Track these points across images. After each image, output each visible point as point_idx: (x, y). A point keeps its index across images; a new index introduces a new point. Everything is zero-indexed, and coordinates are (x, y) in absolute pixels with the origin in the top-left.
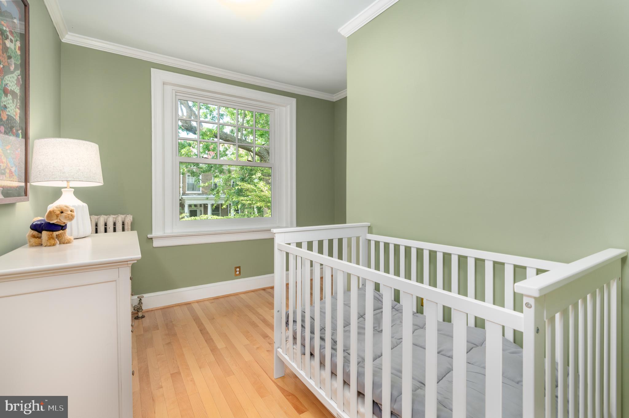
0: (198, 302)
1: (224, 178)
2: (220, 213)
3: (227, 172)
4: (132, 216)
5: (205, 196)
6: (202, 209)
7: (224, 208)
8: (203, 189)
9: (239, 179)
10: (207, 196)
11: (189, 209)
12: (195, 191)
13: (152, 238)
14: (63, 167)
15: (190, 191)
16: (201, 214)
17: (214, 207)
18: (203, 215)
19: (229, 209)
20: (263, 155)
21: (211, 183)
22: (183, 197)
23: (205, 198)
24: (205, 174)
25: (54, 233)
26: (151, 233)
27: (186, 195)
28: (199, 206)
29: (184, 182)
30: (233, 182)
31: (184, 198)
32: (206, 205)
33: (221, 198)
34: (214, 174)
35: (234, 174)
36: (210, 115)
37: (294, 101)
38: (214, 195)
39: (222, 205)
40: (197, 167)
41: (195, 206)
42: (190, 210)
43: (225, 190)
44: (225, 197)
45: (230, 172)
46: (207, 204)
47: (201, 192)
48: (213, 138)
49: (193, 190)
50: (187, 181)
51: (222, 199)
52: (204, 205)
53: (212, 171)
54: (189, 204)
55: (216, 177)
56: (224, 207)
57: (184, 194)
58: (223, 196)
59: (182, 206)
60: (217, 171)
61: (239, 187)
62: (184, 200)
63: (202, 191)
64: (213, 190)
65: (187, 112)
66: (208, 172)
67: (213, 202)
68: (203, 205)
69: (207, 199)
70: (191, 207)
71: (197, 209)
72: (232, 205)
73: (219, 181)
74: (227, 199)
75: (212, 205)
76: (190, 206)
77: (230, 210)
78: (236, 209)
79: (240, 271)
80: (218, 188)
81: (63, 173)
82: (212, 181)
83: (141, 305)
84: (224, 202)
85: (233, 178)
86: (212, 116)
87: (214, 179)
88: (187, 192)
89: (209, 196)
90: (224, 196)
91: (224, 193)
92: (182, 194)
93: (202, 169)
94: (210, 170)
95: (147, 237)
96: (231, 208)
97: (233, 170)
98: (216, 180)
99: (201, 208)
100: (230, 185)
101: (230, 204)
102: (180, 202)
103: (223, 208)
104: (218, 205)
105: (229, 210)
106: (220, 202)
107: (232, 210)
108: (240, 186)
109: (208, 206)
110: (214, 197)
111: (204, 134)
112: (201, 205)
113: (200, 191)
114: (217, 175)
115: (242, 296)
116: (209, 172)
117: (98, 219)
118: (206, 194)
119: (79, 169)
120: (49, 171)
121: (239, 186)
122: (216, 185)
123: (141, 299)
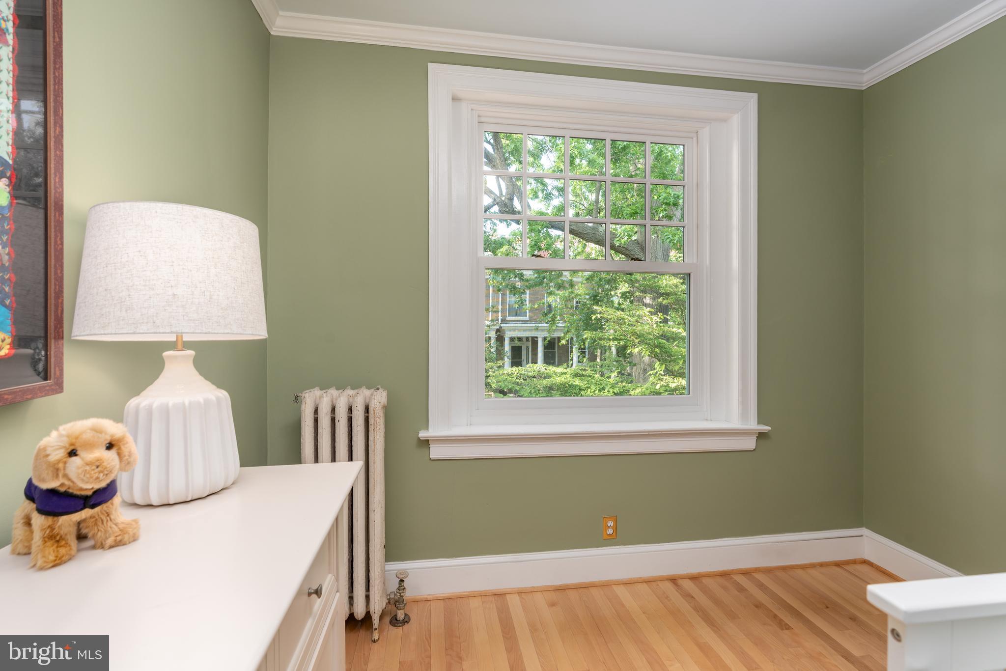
0: (521, 593)
1: (563, 295)
2: (557, 352)
3: (567, 285)
4: (385, 394)
5: (534, 325)
6: (530, 344)
7: (563, 345)
8: (530, 314)
9: (587, 297)
10: (537, 325)
11: (510, 344)
12: (520, 316)
13: (428, 440)
14: (128, 290)
15: (513, 316)
16: (527, 363)
17: (547, 342)
18: (531, 365)
19: (570, 345)
20: (632, 253)
21: (543, 303)
22: (502, 325)
23: (534, 328)
24: (534, 289)
25: (63, 519)
26: (427, 427)
27: (506, 323)
28: (524, 340)
29: (503, 303)
30: (577, 302)
31: (504, 327)
32: (536, 339)
33: (558, 328)
34: (547, 290)
35: (578, 289)
36: (543, 192)
37: (752, 99)
38: (547, 323)
39: (559, 339)
40: (520, 278)
41: (520, 339)
42: (512, 346)
43: (565, 314)
44: (564, 327)
45: (572, 285)
46: (537, 337)
47: (527, 318)
48: (547, 227)
49: (516, 315)
50: (508, 301)
51: (561, 330)
52: (533, 338)
53: (545, 285)
54: (510, 336)
55: (551, 293)
56: (563, 342)
57: (504, 321)
58: (561, 324)
59: (500, 339)
60: (551, 284)
61: (599, 316)
62: (504, 330)
63: (529, 317)
64: (546, 315)
65: (507, 189)
66: (539, 286)
67: (546, 334)
68: (530, 339)
69: (538, 329)
70: (513, 341)
71: (523, 345)
72: (575, 339)
73: (555, 300)
74: (567, 329)
75: (545, 339)
76: (512, 339)
77: (572, 348)
78: (582, 347)
79: (615, 528)
80: (553, 313)
81: (126, 311)
82: (545, 300)
83: (402, 595)
84: (563, 335)
85: (577, 295)
86: (545, 192)
87: (547, 297)
88: (508, 318)
89: (540, 325)
90: (563, 325)
91: (562, 319)
92: (501, 321)
93: (527, 282)
94: (541, 283)
95: (419, 438)
96: (573, 345)
97: (578, 283)
98: (551, 299)
99: (527, 343)
100: (572, 307)
101: (572, 338)
102: (498, 333)
103: (560, 344)
104: (554, 339)
105: (569, 347)
106: (556, 335)
107: (574, 347)
108: (600, 313)
109: (538, 341)
110: (547, 326)
111: (531, 222)
112: (527, 338)
113: (526, 316)
114: (552, 291)
115: (621, 591)
116: (541, 287)
117: (321, 397)
118: (536, 321)
119: (174, 295)
120: (95, 304)
121: (597, 313)
122: (550, 306)
123: (402, 581)
